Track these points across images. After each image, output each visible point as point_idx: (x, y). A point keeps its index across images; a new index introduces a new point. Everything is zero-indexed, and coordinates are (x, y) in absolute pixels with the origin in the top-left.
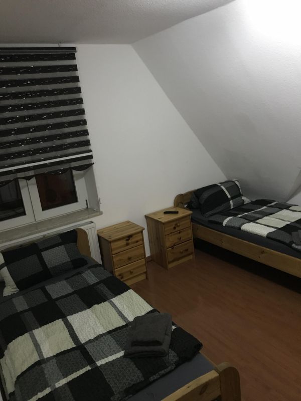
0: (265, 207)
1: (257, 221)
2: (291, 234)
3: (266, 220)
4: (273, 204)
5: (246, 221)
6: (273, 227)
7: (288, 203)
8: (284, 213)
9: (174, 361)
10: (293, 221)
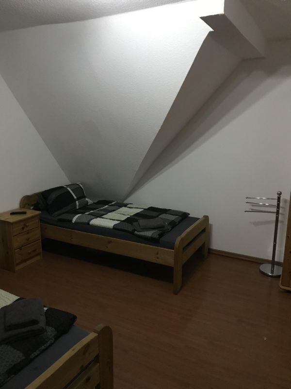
0: (107, 206)
1: (103, 217)
2: (132, 224)
3: (110, 215)
4: (113, 203)
5: (93, 217)
6: (117, 220)
7: (124, 202)
8: (123, 209)
9: (53, 335)
10: (132, 215)
